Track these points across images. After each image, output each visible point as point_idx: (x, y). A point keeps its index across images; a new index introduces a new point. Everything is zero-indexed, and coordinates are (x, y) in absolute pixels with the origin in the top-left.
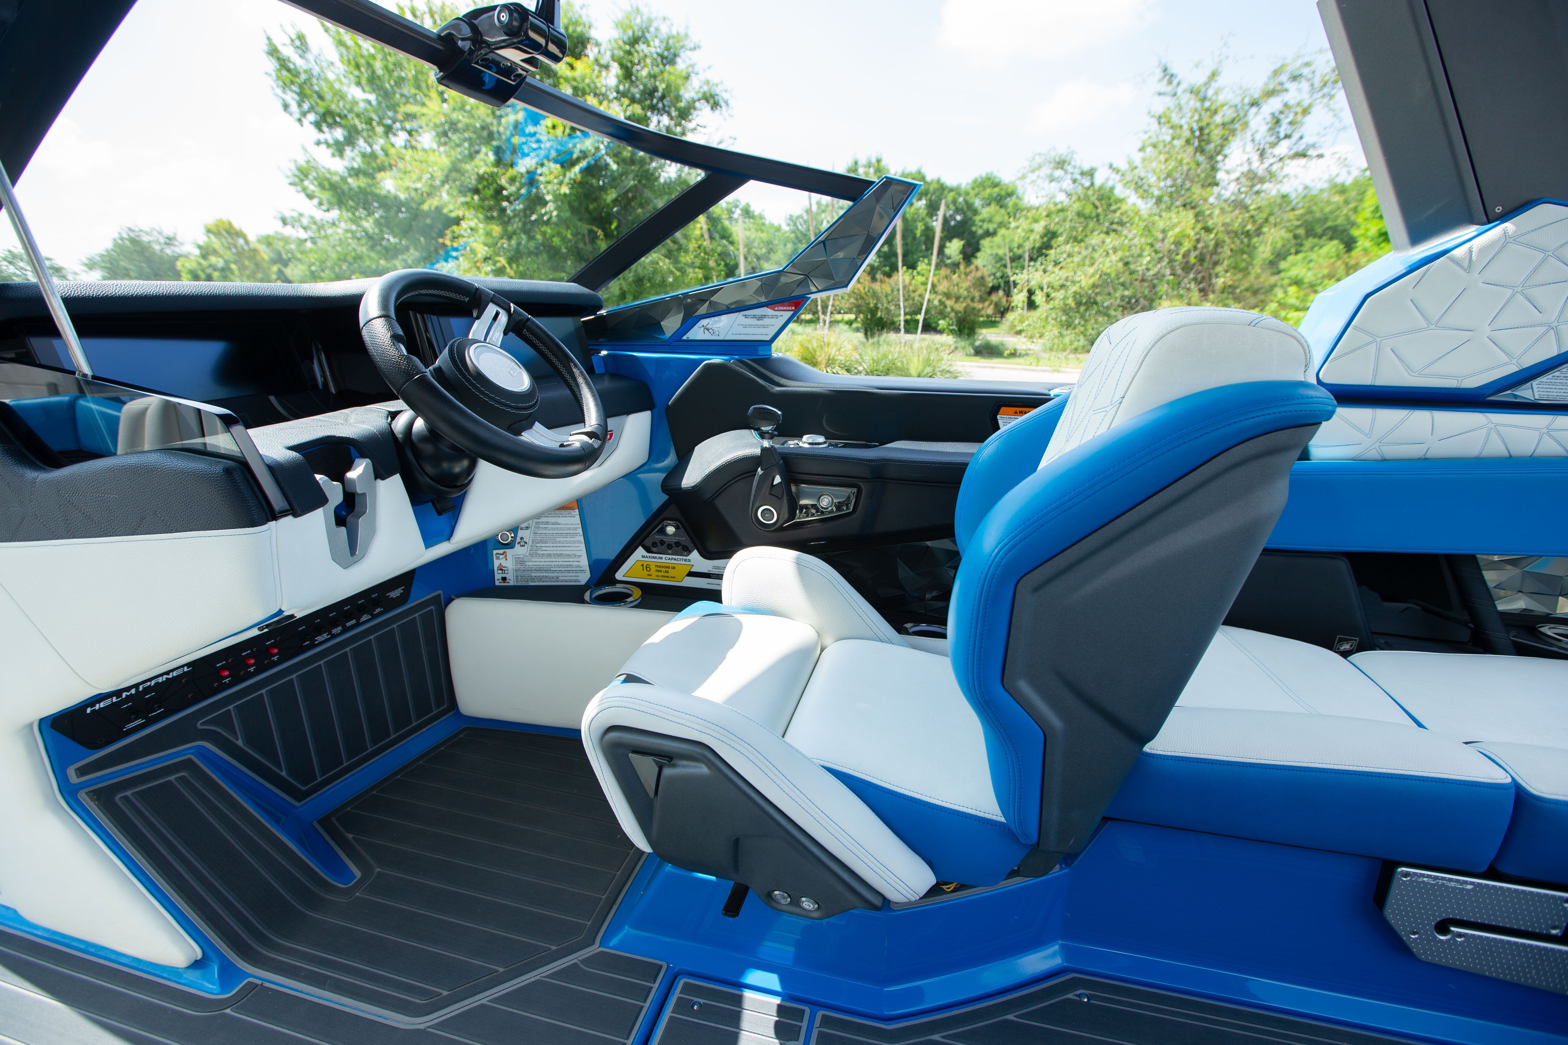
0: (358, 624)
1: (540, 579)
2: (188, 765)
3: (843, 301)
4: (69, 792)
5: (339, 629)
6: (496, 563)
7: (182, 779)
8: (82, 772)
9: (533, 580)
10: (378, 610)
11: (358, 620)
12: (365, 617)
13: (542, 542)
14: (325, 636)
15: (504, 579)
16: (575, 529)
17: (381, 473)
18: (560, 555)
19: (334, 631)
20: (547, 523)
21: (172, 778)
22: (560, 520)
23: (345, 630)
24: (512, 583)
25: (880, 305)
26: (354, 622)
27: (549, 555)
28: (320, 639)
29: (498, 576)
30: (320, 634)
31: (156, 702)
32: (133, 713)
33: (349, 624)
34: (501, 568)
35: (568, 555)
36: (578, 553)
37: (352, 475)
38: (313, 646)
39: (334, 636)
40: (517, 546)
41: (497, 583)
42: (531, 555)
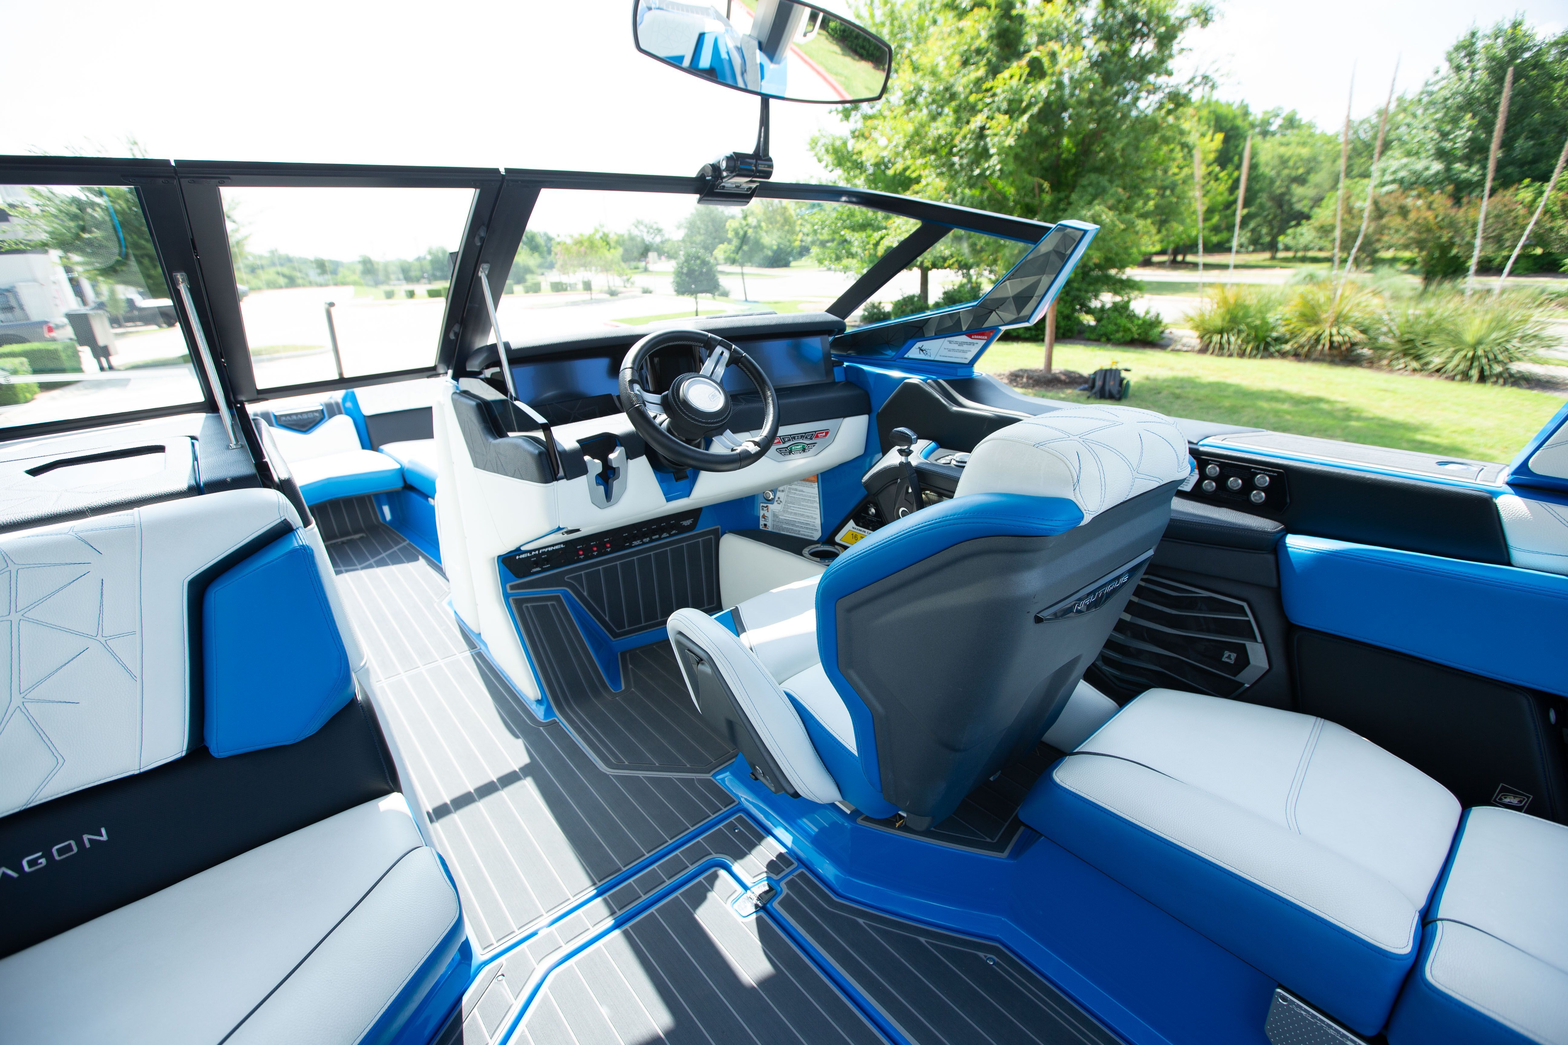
0: (660, 539)
1: (788, 530)
2: (557, 598)
3: (1396, 236)
4: (506, 596)
5: (648, 539)
6: (762, 513)
7: (553, 605)
8: (512, 588)
9: (783, 529)
10: (674, 532)
11: (660, 536)
12: (665, 535)
13: (791, 503)
14: (639, 542)
15: (765, 525)
16: (814, 497)
17: (631, 455)
18: (802, 515)
19: (645, 540)
20: (796, 490)
21: (549, 603)
22: (805, 489)
23: (652, 541)
24: (770, 529)
25: (1457, 240)
26: (657, 536)
27: (795, 514)
28: (635, 543)
29: (762, 522)
30: (635, 540)
31: (547, 560)
32: (536, 564)
33: (654, 537)
34: (764, 516)
35: (808, 516)
36: (814, 516)
37: (612, 456)
38: (630, 547)
39: (644, 543)
40: (775, 503)
41: (761, 527)
42: (784, 511)
